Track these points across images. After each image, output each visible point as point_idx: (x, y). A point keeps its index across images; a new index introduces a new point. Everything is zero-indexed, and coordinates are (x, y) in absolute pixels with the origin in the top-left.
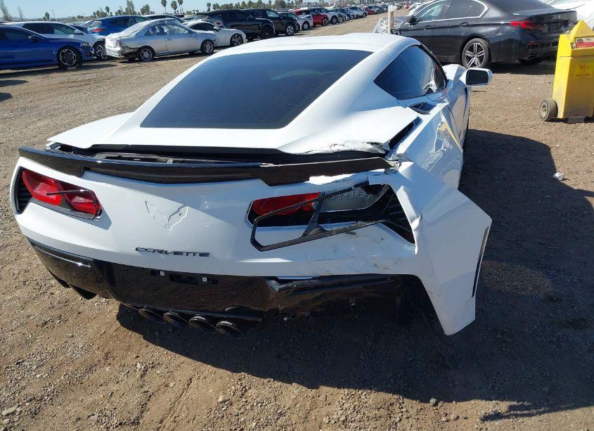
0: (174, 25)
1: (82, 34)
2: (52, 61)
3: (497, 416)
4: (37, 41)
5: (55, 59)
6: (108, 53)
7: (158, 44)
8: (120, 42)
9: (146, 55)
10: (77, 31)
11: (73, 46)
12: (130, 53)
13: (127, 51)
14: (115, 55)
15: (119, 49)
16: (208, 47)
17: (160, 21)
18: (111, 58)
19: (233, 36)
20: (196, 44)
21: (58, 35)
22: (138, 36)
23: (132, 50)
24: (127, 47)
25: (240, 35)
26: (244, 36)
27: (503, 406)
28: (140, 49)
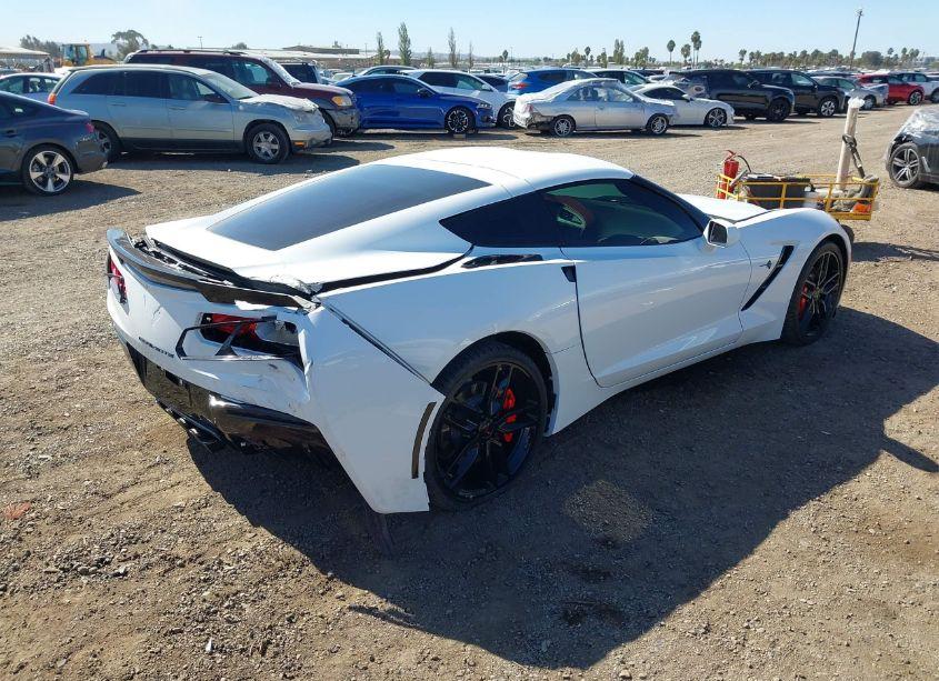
0: (613, 88)
1: (491, 90)
2: (438, 124)
4: (428, 97)
5: (442, 121)
6: (516, 120)
7: (583, 114)
8: (531, 107)
9: (563, 127)
10: (487, 86)
11: (467, 106)
12: (542, 123)
13: (538, 119)
14: (522, 124)
15: (527, 115)
16: (658, 125)
17: (595, 82)
18: (517, 128)
19: (712, 112)
20: (642, 118)
21: (458, 92)
22: (558, 100)
23: (544, 119)
24: (539, 114)
25: (724, 111)
26: (730, 112)
28: (556, 118)
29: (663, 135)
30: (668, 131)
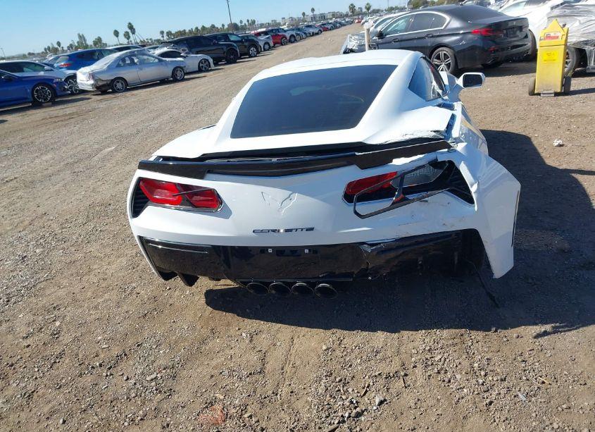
0: (144, 54)
1: (52, 70)
2: (26, 98)
3: (545, 333)
4: (10, 80)
5: (30, 97)
6: (81, 87)
7: (130, 75)
8: (93, 75)
9: (119, 86)
10: (46, 67)
11: (46, 82)
12: (103, 86)
13: (100, 83)
14: (90, 88)
15: (92, 82)
16: (179, 74)
17: (130, 52)
18: (83, 92)
19: (201, 62)
20: (167, 71)
21: (28, 73)
22: (110, 68)
23: (105, 83)
24: (100, 79)
25: (207, 60)
26: (211, 61)
27: (548, 327)
28: (113, 81)
29: (183, 80)
30: (186, 77)
